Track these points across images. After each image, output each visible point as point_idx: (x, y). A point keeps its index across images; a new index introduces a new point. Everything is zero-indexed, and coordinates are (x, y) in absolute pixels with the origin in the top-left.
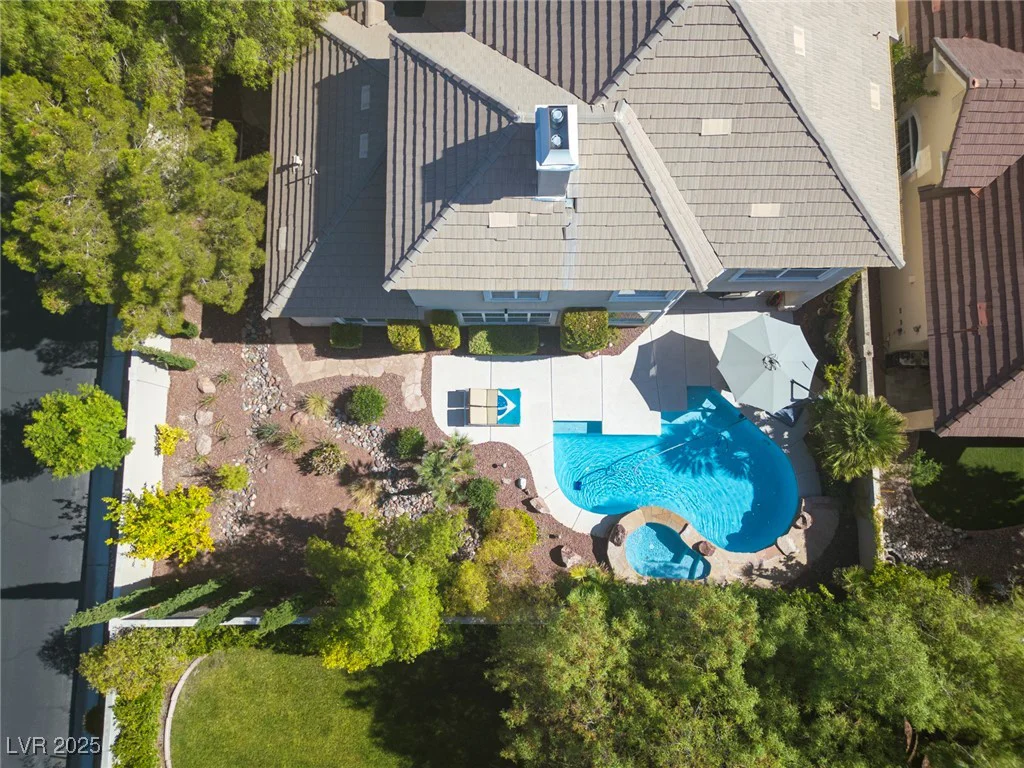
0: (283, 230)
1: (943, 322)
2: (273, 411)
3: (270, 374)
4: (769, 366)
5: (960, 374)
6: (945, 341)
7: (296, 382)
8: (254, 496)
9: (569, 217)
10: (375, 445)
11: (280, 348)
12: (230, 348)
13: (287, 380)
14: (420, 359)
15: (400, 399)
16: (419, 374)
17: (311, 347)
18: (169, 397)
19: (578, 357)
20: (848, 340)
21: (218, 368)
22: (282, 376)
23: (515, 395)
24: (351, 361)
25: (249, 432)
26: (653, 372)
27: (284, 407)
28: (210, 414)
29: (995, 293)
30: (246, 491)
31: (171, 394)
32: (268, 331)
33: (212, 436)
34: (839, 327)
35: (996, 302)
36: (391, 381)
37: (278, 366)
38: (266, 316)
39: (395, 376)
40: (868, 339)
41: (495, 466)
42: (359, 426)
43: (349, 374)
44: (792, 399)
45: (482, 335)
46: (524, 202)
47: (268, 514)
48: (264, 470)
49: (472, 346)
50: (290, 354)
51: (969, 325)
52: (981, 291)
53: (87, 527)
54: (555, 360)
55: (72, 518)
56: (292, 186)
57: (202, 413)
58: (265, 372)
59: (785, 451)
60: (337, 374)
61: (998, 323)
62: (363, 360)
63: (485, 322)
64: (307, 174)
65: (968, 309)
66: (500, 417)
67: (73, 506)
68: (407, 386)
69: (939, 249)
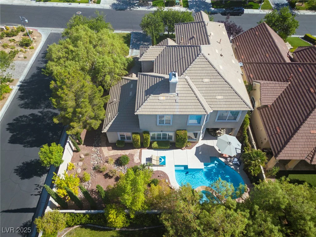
0: (110, 114)
1: (270, 133)
2: (99, 163)
3: (99, 154)
4: (229, 144)
5: (277, 143)
6: (271, 137)
7: (106, 156)
8: (91, 185)
9: (177, 98)
10: (125, 172)
11: (103, 148)
12: (90, 148)
13: (104, 155)
14: (139, 150)
15: (133, 160)
16: (139, 154)
17: (111, 148)
18: (72, 159)
19: (180, 150)
20: (248, 141)
21: (86, 152)
22: (102, 154)
23: (164, 158)
24: (121, 151)
25: (92, 168)
26: (200, 153)
27: (102, 162)
28: (82, 163)
29: (280, 125)
30: (88, 184)
31: (72, 158)
32: (100, 144)
33: (81, 169)
34: (246, 139)
35: (280, 126)
36: (131, 156)
37: (101, 152)
38: (103, 132)
39: (132, 154)
40: (253, 140)
41: (159, 176)
42: (121, 167)
43: (120, 154)
44: (237, 153)
45: (156, 142)
46: (167, 94)
47: (94, 189)
48: (94, 178)
49: (153, 145)
50: (105, 149)
51: (276, 132)
52: (276, 125)
53: (42, 192)
54: (174, 150)
55: (38, 189)
56: (113, 106)
57: (80, 162)
58: (98, 154)
59: (239, 173)
60: (117, 154)
61: (282, 131)
62: (124, 151)
63: (156, 140)
64: (117, 102)
65: (274, 129)
66: (160, 163)
67: (39, 186)
68: (135, 157)
69: (264, 119)
